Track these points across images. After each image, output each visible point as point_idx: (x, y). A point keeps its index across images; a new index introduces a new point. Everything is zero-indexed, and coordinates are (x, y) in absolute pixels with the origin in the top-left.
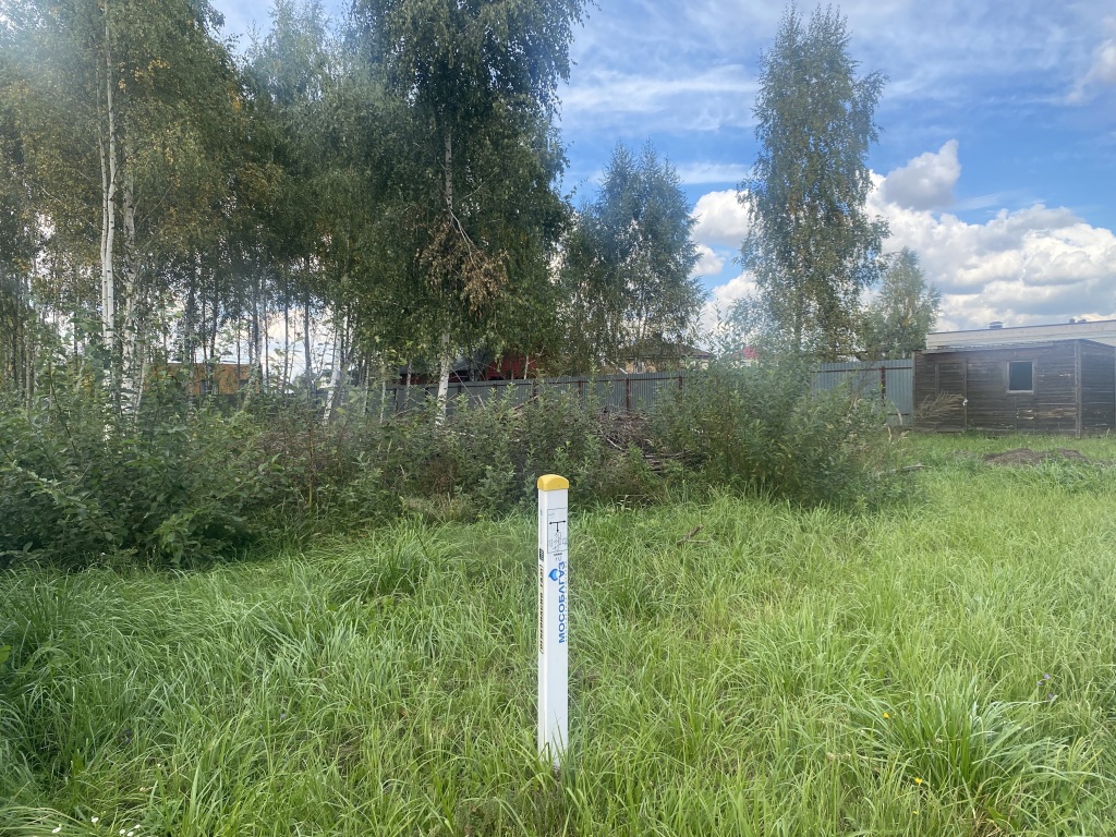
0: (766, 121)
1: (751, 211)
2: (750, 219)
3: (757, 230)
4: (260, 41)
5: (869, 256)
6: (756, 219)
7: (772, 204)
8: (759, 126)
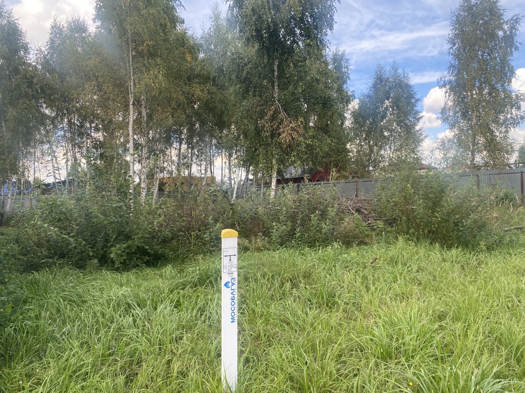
0: (454, 45)
1: (446, 92)
2: (446, 96)
3: (449, 102)
4: (206, 31)
5: (514, 112)
6: (449, 96)
7: (458, 88)
8: (450, 48)
